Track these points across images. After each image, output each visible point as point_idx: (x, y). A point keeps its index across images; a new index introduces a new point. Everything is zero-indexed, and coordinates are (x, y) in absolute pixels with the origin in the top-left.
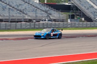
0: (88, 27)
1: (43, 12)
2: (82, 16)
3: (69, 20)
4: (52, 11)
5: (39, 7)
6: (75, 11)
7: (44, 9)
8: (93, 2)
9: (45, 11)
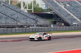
0: (67, 30)
1: (31, 20)
2: (62, 22)
3: (52, 25)
4: (38, 18)
5: (28, 16)
6: (56, 18)
7: (32, 17)
8: (70, 11)
9: (33, 19)
